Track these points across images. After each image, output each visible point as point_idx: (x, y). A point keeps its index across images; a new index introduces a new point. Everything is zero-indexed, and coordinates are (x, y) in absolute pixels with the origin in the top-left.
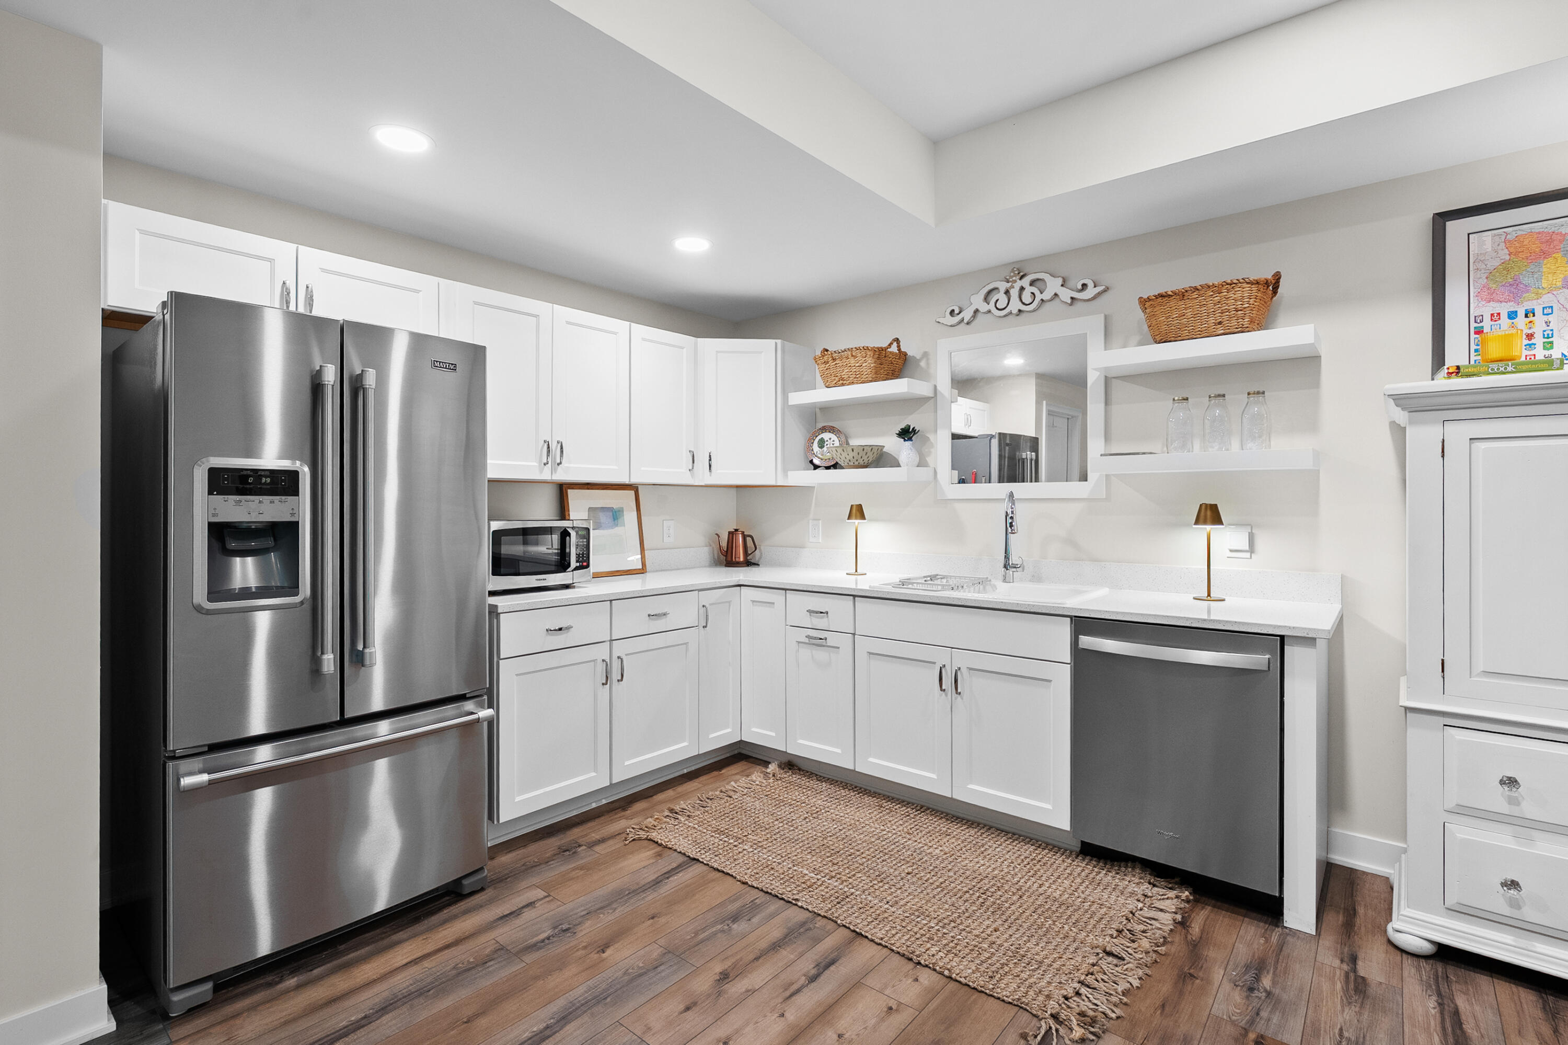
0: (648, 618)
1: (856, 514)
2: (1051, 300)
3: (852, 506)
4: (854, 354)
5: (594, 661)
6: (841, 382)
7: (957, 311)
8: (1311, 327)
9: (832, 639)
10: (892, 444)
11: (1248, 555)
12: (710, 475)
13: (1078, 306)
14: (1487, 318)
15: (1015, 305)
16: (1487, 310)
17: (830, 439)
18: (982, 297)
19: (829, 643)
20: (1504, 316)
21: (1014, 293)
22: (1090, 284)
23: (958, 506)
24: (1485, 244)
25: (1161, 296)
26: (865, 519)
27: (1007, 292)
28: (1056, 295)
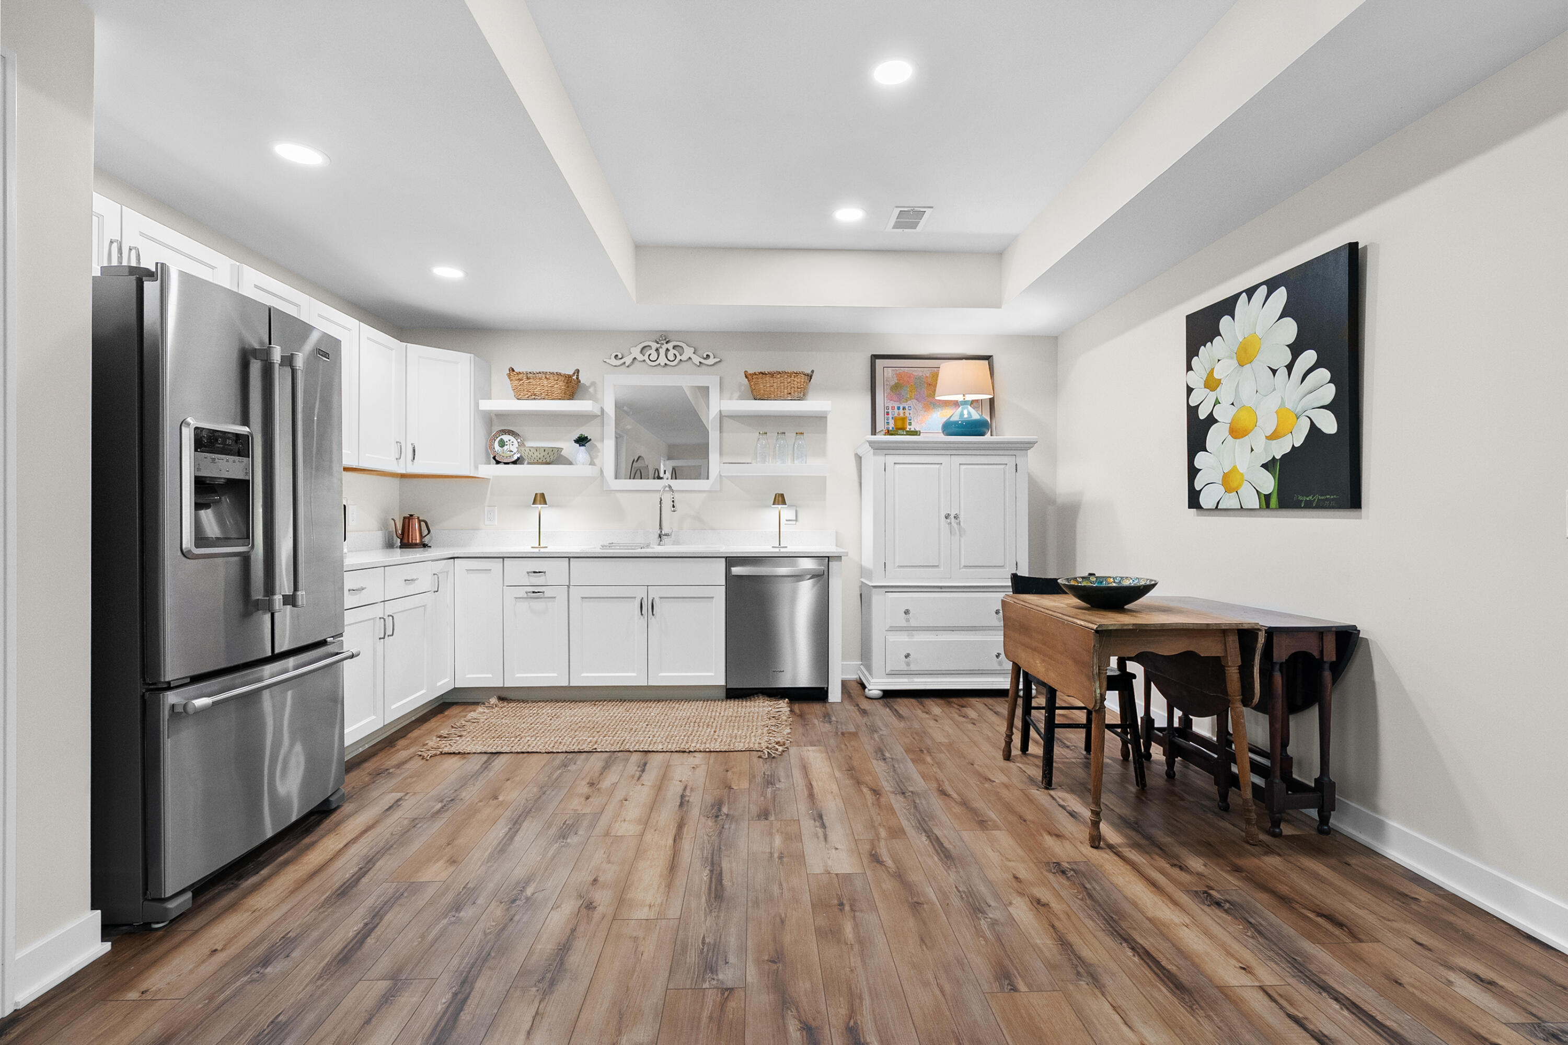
0: (404, 582)
1: (540, 500)
2: (687, 361)
3: (536, 494)
4: (548, 377)
5: (373, 619)
6: (533, 397)
7: (620, 356)
8: (830, 402)
9: (548, 592)
10: (569, 447)
11: (794, 522)
12: (413, 464)
13: (703, 367)
14: (890, 408)
15: (662, 360)
16: (890, 404)
17: (509, 440)
18: (640, 350)
19: (546, 595)
20: (896, 408)
21: (662, 351)
22: (712, 356)
23: (619, 495)
24: (889, 373)
25: (762, 373)
26: (546, 504)
27: (657, 350)
28: (690, 358)
